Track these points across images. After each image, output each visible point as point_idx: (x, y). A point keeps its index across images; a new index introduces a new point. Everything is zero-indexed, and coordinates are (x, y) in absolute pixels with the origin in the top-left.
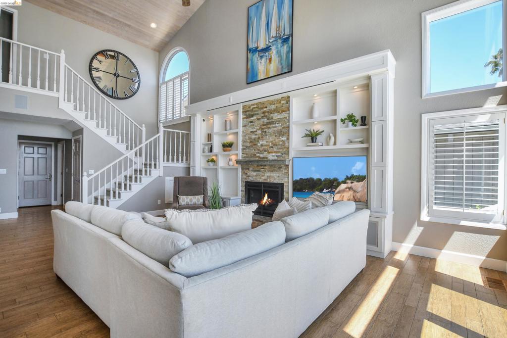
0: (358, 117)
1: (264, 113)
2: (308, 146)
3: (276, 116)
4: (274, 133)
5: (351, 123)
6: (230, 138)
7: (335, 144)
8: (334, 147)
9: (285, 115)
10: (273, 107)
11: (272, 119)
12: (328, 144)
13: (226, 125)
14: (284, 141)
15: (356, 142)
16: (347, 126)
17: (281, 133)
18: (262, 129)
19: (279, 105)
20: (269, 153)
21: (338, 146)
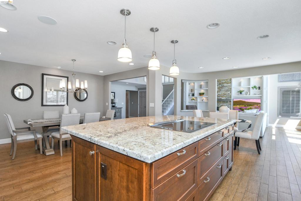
0: (257, 86)
1: (220, 83)
2: (239, 95)
3: (225, 85)
4: (225, 90)
5: (255, 89)
6: (202, 91)
7: (249, 94)
8: (249, 96)
9: (230, 84)
10: (224, 81)
11: (224, 85)
12: (246, 95)
13: (201, 87)
14: (229, 93)
15: (257, 95)
16: (254, 89)
17: (227, 91)
18: (219, 89)
19: (227, 81)
20: (222, 97)
21: (250, 96)
